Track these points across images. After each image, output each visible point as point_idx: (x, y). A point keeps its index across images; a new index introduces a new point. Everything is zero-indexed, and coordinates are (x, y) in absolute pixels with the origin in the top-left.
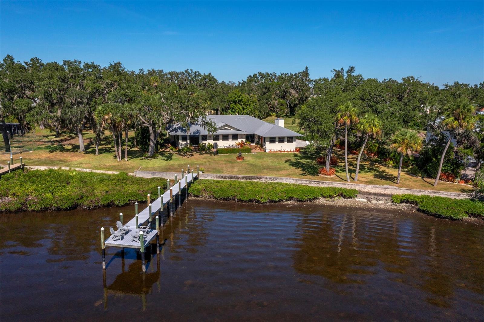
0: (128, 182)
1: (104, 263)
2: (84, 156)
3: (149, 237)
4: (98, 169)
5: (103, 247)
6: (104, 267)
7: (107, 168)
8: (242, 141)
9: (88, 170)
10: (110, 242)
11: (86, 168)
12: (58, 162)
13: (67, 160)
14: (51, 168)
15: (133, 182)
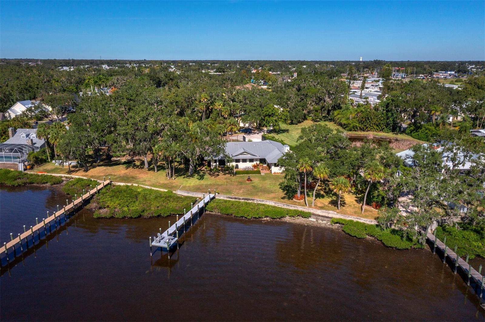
0: (171, 200)
1: (151, 253)
2: (147, 173)
3: (172, 242)
4: (155, 187)
5: (151, 246)
6: (151, 255)
7: (160, 186)
8: (257, 163)
9: (149, 187)
10: (154, 244)
11: (148, 186)
12: (131, 179)
13: (137, 177)
14: (127, 184)
15: (174, 199)
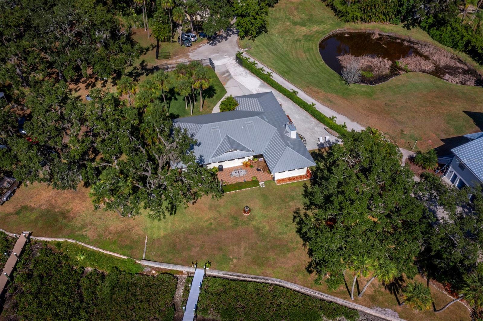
8: (249, 159)
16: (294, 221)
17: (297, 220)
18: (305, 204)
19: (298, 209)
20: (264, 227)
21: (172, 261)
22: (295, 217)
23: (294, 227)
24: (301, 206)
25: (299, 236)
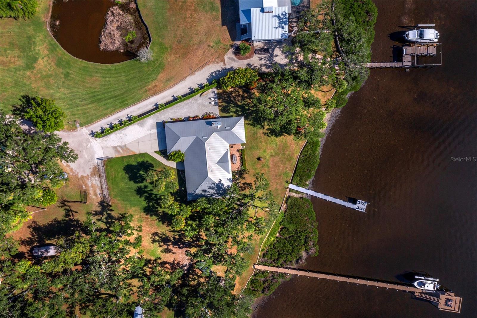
16: (270, 137)
17: (270, 135)
18: (260, 128)
19: (263, 133)
20: (271, 152)
21: (283, 198)
22: (268, 136)
23: (273, 137)
24: (261, 131)
25: (280, 137)
